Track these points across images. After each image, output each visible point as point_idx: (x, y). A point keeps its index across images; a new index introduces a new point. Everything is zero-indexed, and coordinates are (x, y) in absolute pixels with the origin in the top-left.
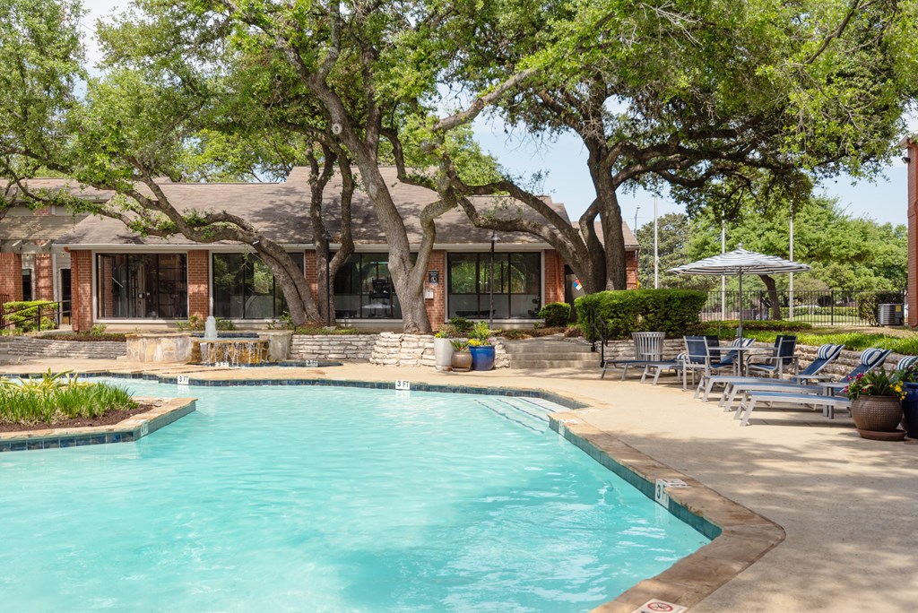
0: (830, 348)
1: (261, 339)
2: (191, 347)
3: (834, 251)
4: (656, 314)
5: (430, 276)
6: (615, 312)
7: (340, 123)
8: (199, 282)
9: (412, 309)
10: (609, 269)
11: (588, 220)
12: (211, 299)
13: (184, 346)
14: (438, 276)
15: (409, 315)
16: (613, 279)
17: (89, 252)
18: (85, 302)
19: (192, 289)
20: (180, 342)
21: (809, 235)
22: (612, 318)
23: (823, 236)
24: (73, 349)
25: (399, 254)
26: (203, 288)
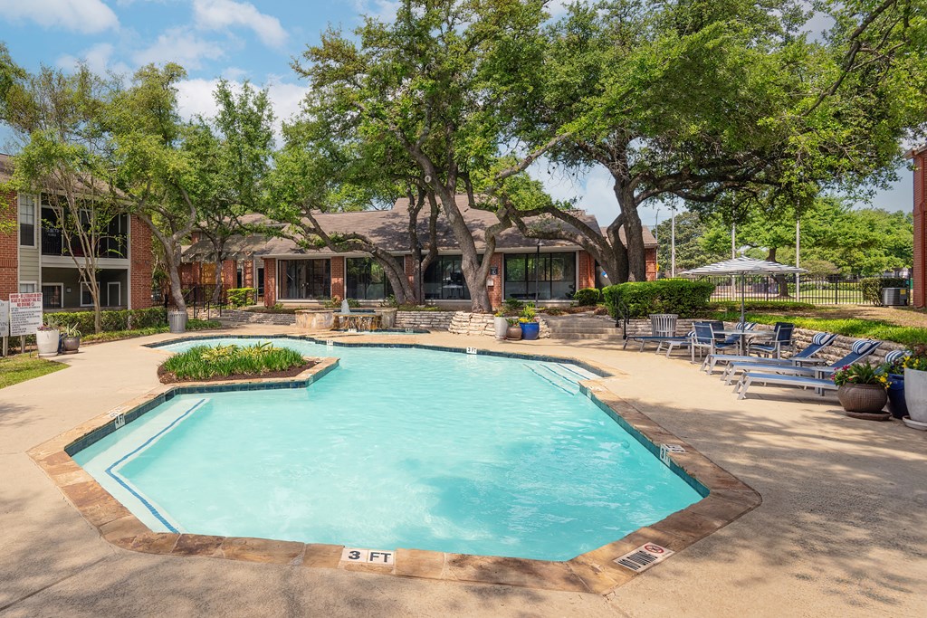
0: (824, 336)
1: (377, 314)
2: (333, 319)
3: (840, 240)
4: (670, 300)
5: (491, 271)
6: (635, 299)
7: (430, 175)
8: (338, 277)
9: (479, 296)
10: (631, 265)
11: (614, 229)
12: (345, 287)
13: (330, 318)
14: (497, 270)
15: (476, 300)
16: (634, 273)
17: (274, 259)
18: (272, 290)
19: (334, 280)
20: (327, 316)
21: (816, 228)
22: (633, 303)
23: (830, 228)
24: (266, 318)
25: (469, 259)
26: (340, 280)
